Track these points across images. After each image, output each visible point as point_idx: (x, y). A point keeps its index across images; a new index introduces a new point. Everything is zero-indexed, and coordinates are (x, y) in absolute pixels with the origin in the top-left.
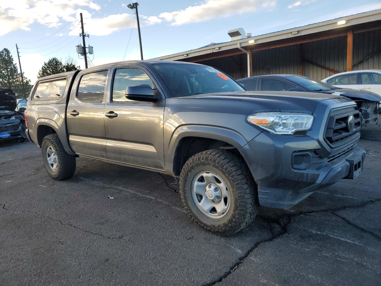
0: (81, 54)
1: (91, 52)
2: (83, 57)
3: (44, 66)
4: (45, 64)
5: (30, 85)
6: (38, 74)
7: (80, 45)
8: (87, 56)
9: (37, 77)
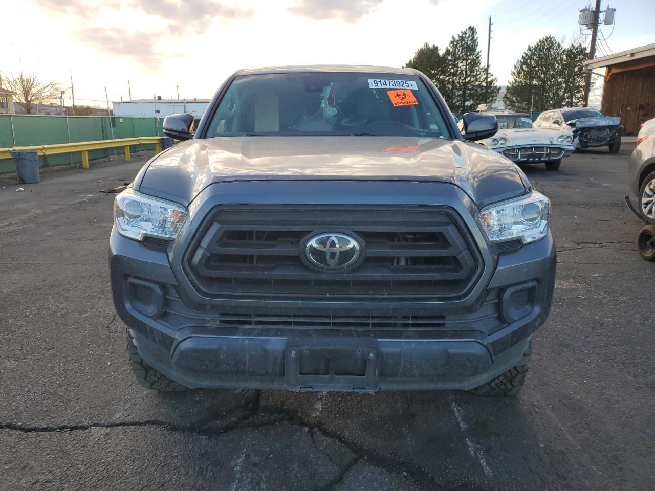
0: (587, 25)
1: (608, 22)
2: (590, 32)
3: (527, 52)
4: (530, 49)
5: (496, 87)
6: (514, 67)
7: (588, 8)
8: (598, 30)
9: (511, 72)
